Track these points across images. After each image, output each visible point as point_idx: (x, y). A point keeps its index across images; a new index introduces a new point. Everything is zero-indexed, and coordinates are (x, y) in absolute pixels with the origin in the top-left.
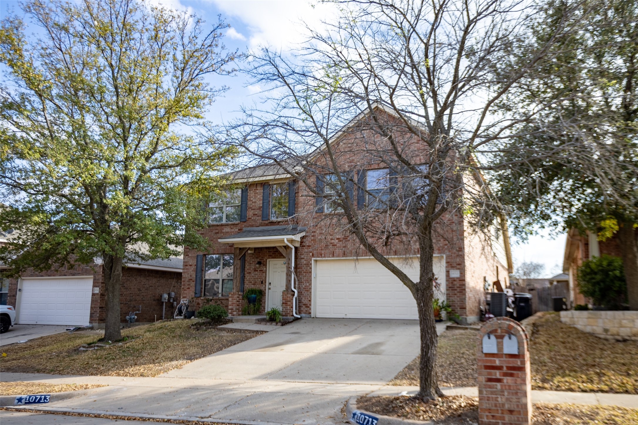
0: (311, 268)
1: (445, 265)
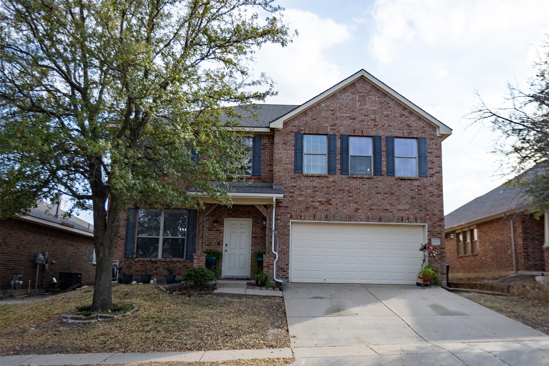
0: (289, 230)
1: (427, 233)
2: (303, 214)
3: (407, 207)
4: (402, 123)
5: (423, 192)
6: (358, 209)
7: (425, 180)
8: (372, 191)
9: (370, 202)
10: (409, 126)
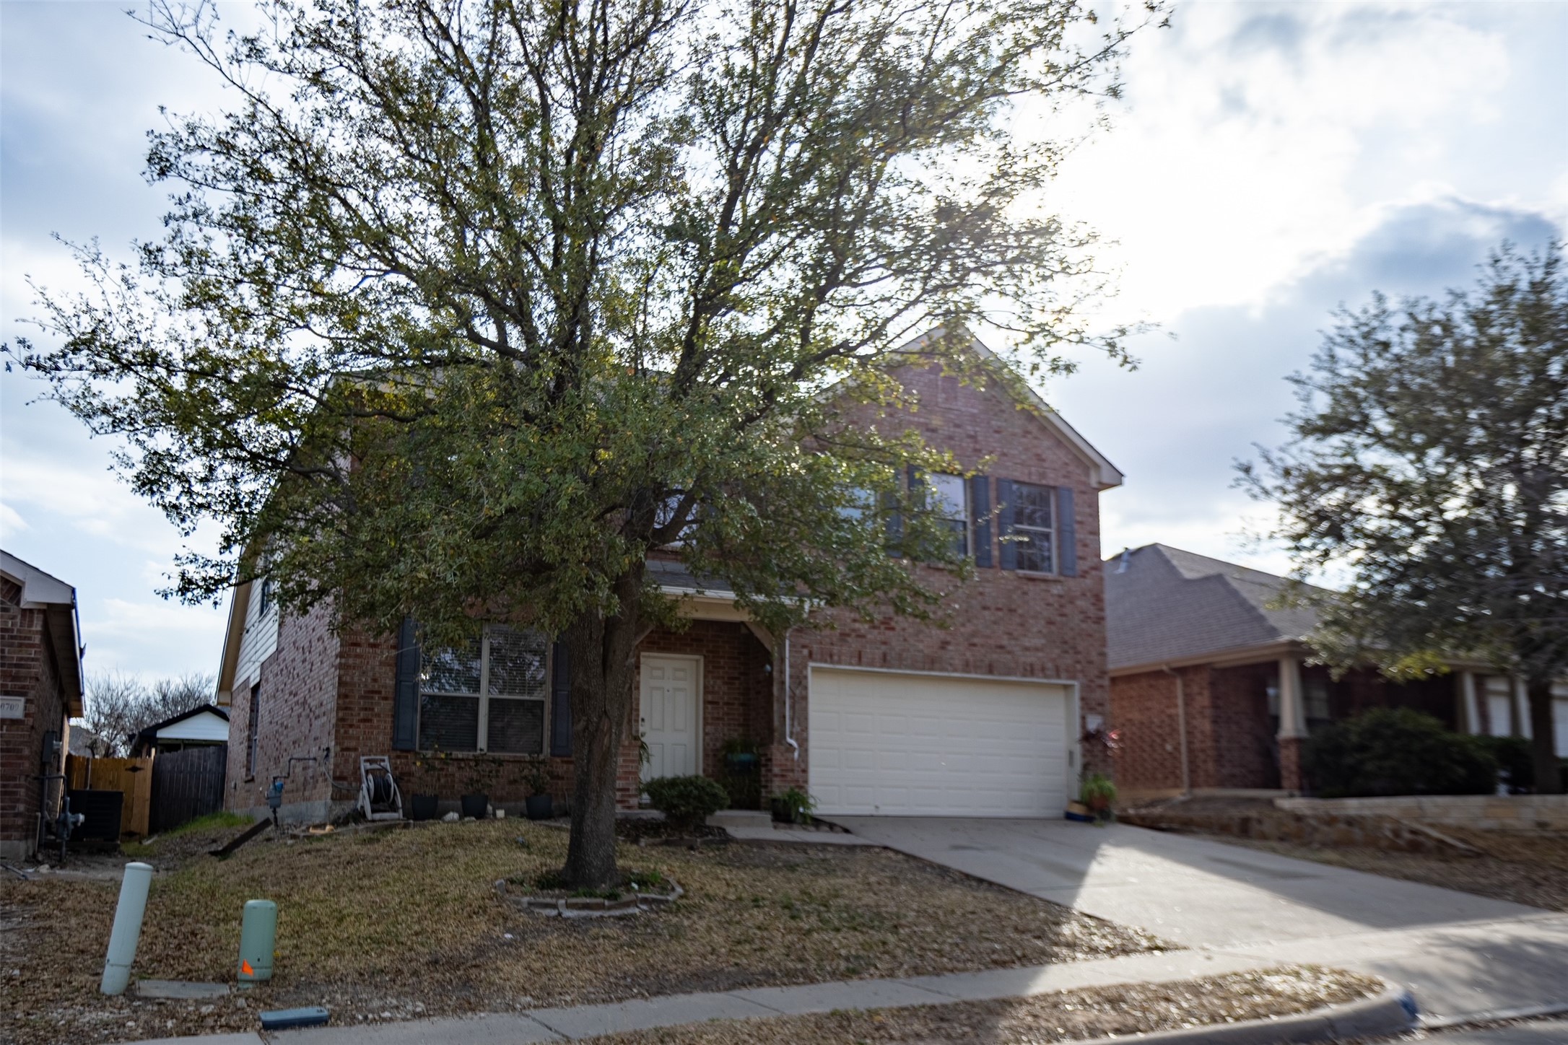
0: (807, 688)
1: (1077, 703)
2: (835, 649)
3: (1039, 642)
4: (1027, 449)
5: (1068, 609)
6: (948, 643)
7: (1071, 583)
8: (974, 602)
9: (969, 628)
10: (1040, 458)
